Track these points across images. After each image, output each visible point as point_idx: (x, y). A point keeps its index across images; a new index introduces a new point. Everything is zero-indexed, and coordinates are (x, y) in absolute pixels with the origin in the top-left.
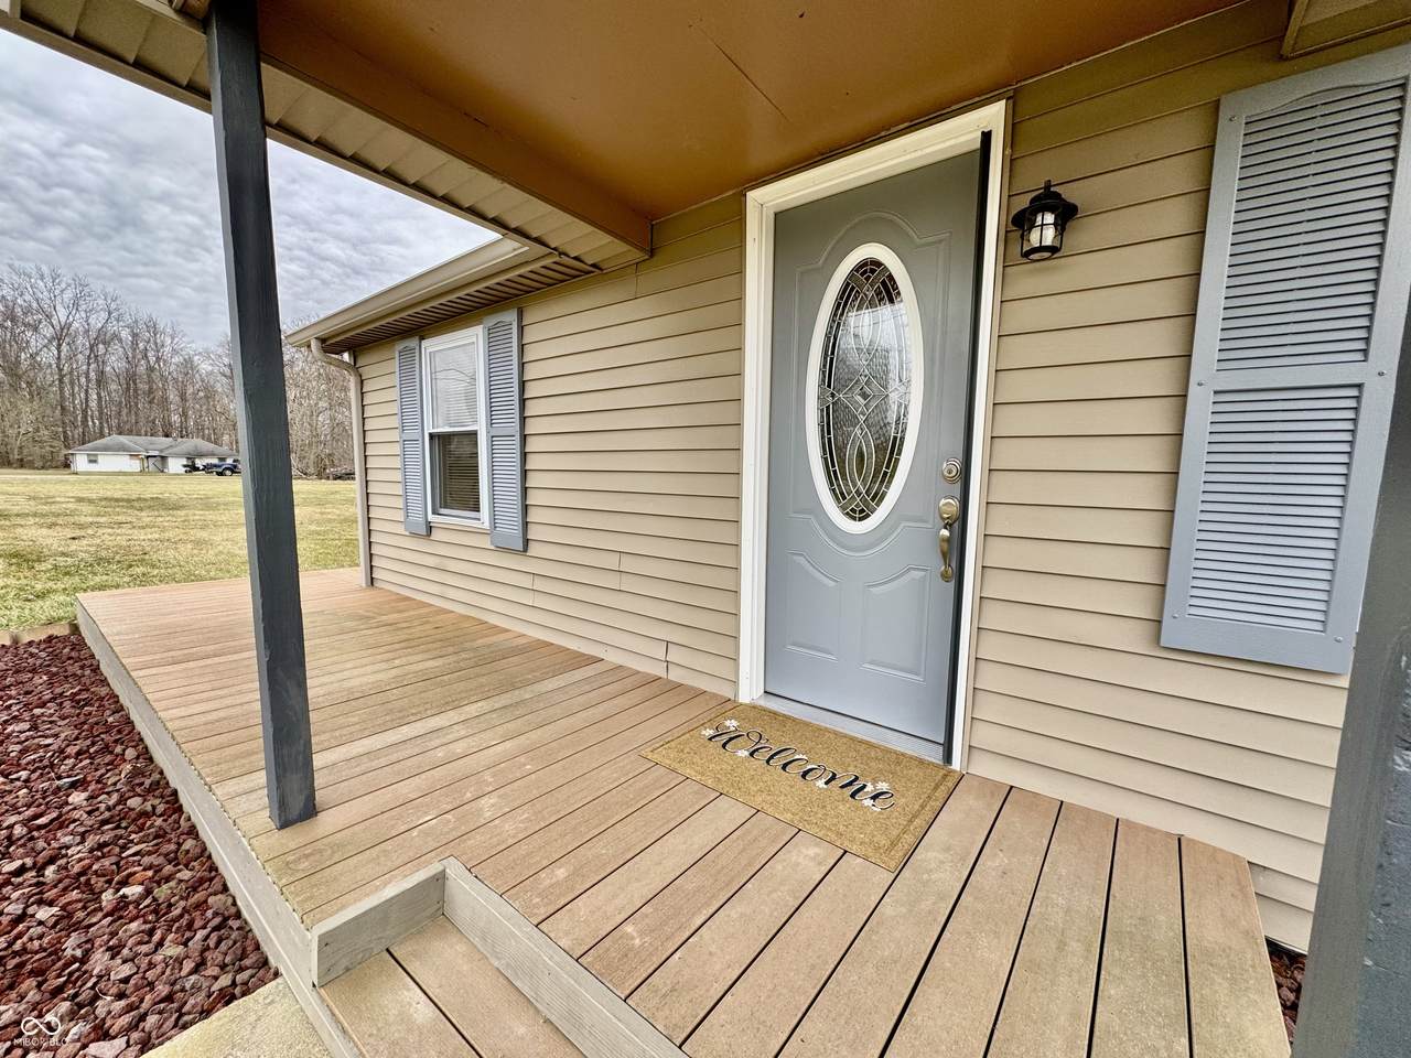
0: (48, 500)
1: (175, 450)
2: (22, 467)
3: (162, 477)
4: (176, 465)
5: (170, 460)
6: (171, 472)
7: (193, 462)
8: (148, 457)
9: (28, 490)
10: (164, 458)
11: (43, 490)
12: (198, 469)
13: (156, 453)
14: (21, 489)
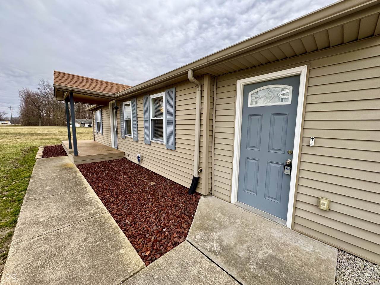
0: (61, 132)
1: (87, 122)
2: (58, 126)
3: (84, 128)
4: (87, 125)
5: (86, 124)
6: (86, 127)
7: (90, 125)
8: (81, 124)
9: (58, 130)
10: (84, 124)
11: (61, 130)
12: (91, 126)
13: (83, 123)
14: (57, 130)
